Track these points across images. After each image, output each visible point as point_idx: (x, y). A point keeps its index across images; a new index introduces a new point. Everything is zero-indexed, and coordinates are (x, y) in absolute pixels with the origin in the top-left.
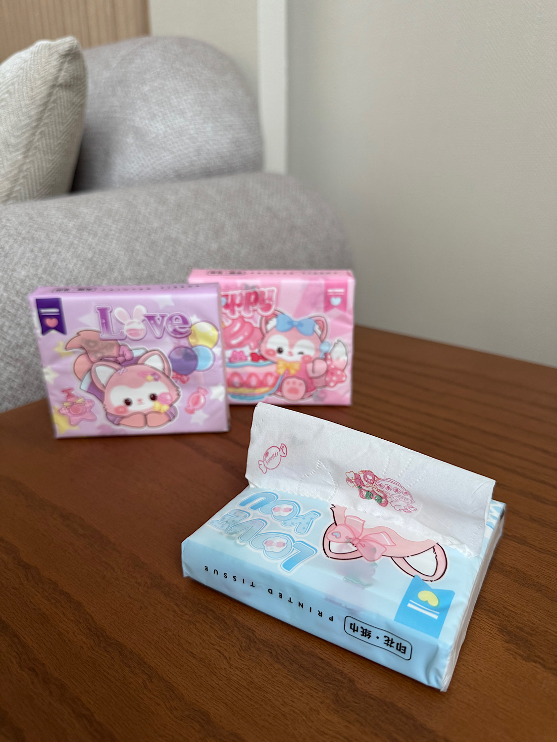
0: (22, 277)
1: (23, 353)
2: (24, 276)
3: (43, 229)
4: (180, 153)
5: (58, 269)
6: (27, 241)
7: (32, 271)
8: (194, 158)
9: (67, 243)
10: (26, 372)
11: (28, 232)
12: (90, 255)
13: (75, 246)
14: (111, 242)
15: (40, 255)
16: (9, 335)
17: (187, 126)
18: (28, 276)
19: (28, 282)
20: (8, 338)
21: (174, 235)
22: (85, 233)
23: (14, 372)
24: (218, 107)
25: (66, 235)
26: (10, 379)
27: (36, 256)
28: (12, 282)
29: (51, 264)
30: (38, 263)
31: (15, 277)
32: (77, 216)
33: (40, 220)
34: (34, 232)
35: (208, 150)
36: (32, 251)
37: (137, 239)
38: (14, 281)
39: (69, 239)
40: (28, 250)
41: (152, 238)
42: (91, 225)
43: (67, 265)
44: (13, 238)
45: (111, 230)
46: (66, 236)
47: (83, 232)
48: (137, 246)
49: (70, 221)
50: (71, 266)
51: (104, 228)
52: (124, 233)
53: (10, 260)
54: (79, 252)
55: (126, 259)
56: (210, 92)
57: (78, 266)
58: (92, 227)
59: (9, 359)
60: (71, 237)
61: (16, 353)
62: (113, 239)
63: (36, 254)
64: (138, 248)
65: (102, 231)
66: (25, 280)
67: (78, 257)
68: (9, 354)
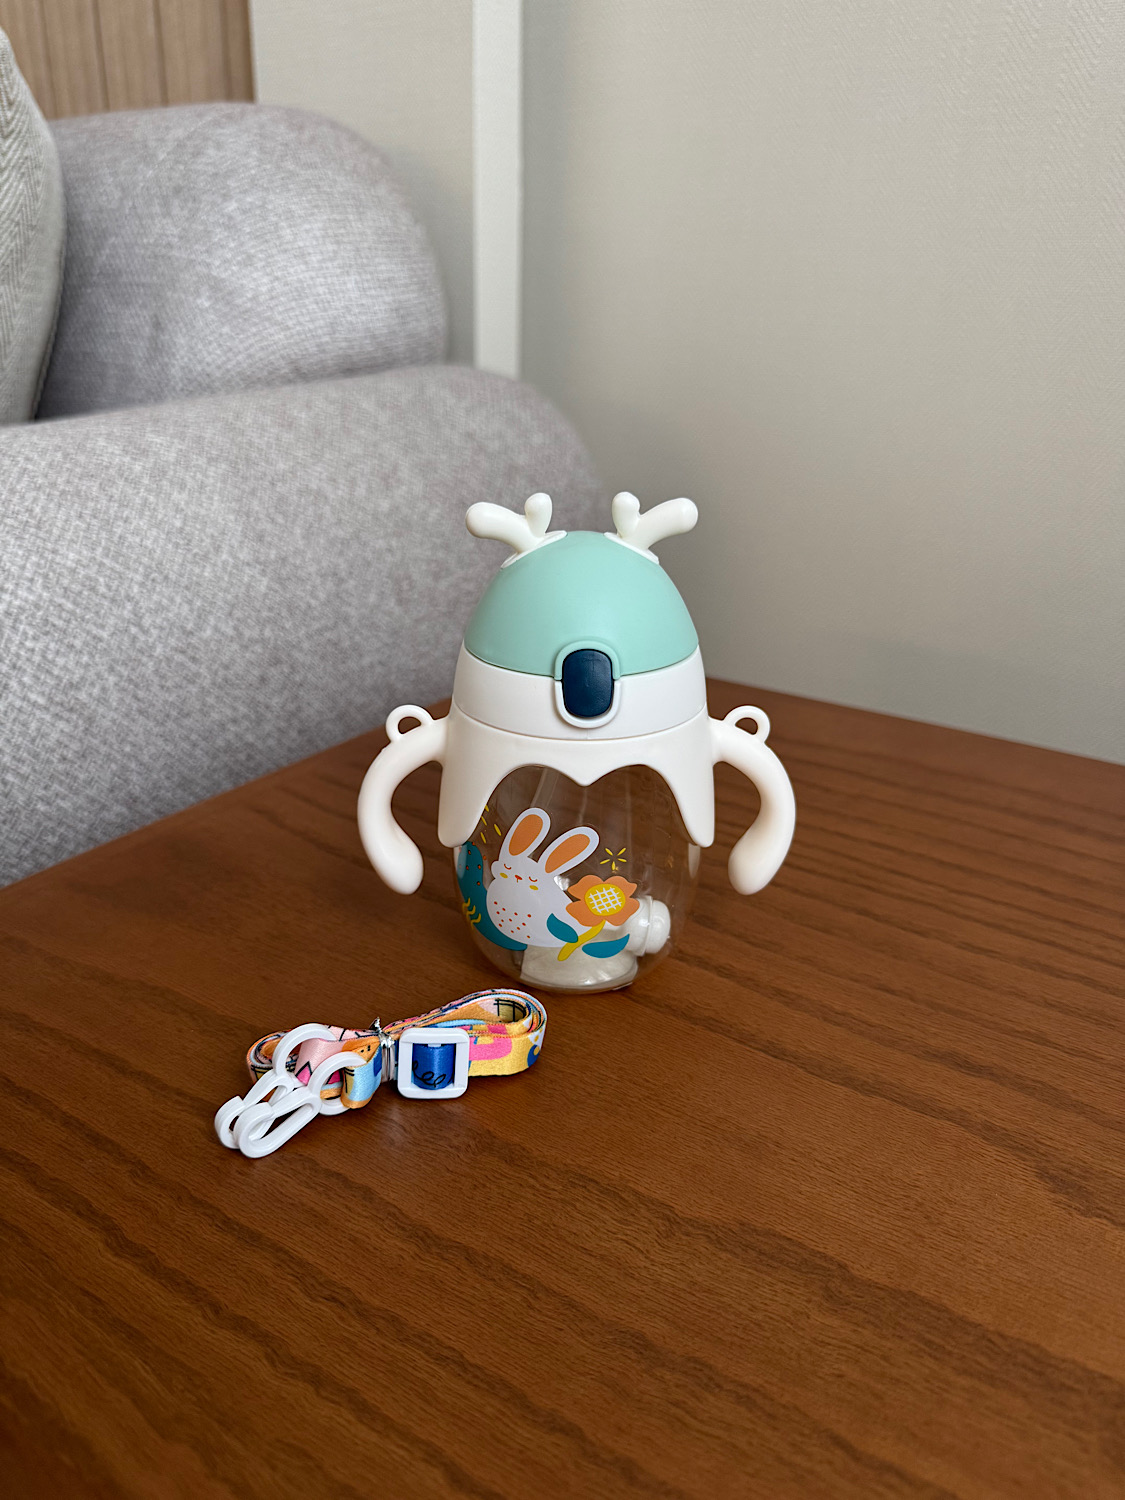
0: (69, 563)
1: (81, 698)
2: (73, 561)
3: (92, 476)
4: (298, 328)
5: (128, 547)
6: (69, 497)
7: (85, 552)
8: (326, 339)
9: (138, 501)
10: (87, 729)
11: (68, 482)
12: (178, 524)
13: (152, 506)
14: (211, 498)
15: (94, 522)
16: (56, 666)
17: (312, 278)
18: (78, 562)
19: (82, 572)
20: (56, 672)
21: (314, 486)
22: (165, 482)
23: (66, 730)
24: (366, 245)
25: (133, 485)
26: (61, 743)
27: (89, 524)
28: (54, 571)
29: (116, 539)
30: (94, 537)
31: (58, 564)
32: (144, 451)
33: (82, 458)
34: (76, 480)
35: (351, 323)
36: (80, 516)
37: (253, 492)
38: (58, 571)
39: (138, 493)
40: (72, 513)
41: (278, 489)
42: (172, 467)
43: (142, 541)
44: (44, 492)
45: (207, 477)
46: (134, 488)
47: (160, 480)
48: (255, 505)
49: (135, 459)
50: (148, 543)
51: (195, 473)
52: (229, 481)
53: (47, 532)
54: (160, 517)
55: (240, 529)
56: (351, 217)
57: (161, 542)
58: (175, 471)
59: (59, 708)
60: (142, 490)
61: (70, 697)
62: (212, 492)
63: (88, 520)
64: (257, 508)
65: (193, 478)
66: (76, 568)
67: (158, 525)
68: (57, 699)
